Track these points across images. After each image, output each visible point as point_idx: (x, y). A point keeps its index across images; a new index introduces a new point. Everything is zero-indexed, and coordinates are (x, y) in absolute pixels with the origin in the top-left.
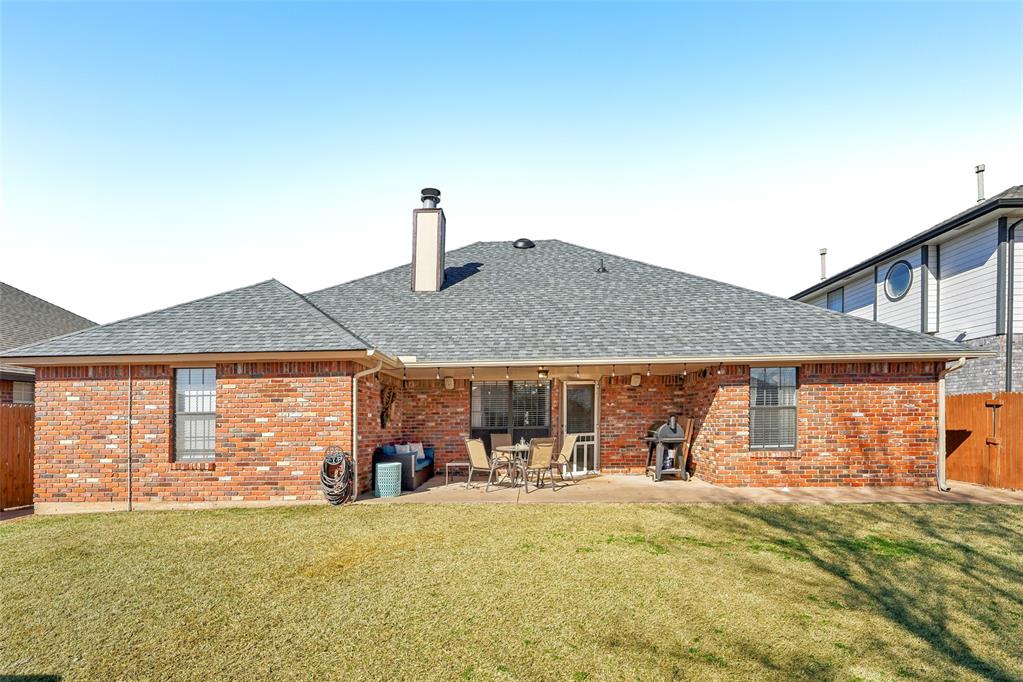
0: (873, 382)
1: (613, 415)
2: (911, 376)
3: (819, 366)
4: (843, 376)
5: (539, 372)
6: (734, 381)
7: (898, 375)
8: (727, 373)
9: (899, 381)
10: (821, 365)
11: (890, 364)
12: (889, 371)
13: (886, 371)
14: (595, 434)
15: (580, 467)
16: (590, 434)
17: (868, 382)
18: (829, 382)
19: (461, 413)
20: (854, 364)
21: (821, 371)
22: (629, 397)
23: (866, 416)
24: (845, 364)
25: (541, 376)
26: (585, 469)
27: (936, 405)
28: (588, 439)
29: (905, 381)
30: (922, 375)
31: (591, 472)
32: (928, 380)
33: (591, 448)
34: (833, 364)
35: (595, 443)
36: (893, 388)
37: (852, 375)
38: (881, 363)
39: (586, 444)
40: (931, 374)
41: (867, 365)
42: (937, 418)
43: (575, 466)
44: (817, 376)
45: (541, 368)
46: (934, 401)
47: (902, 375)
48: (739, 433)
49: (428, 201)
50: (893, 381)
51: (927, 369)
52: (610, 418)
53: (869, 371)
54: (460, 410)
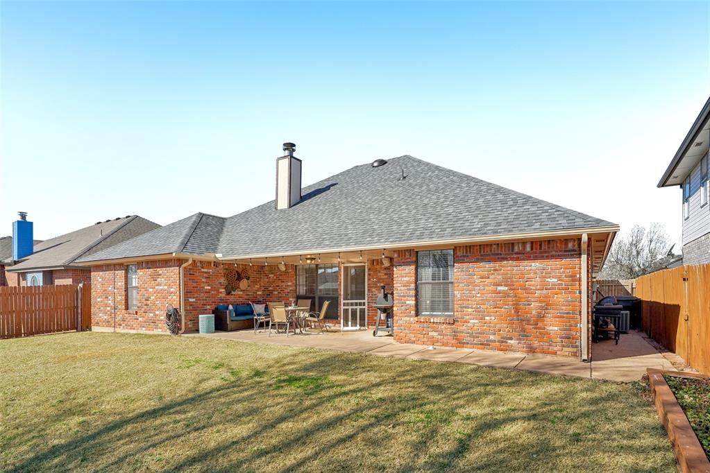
0: (518, 259)
1: (376, 287)
2: (554, 253)
3: (469, 248)
4: (489, 255)
5: (307, 259)
6: (403, 262)
7: (540, 253)
8: (399, 256)
9: (542, 258)
10: (470, 246)
11: (532, 243)
12: (532, 249)
13: (528, 248)
14: (366, 301)
15: (354, 324)
16: (362, 301)
17: (512, 259)
18: (477, 261)
19: (290, 286)
20: (499, 244)
21: (470, 251)
22: (386, 274)
23: (510, 290)
24: (491, 245)
25: (309, 261)
26: (358, 325)
27: (580, 280)
28: (360, 304)
29: (548, 258)
30: (565, 251)
31: (363, 328)
32: (572, 256)
33: (362, 311)
34: (480, 245)
35: (366, 307)
36: (536, 265)
37: (497, 254)
38: (523, 242)
39: (358, 308)
40: (575, 251)
41: (511, 244)
42: (580, 293)
43: (350, 323)
44: (468, 256)
45: (309, 256)
46: (578, 276)
47: (545, 252)
48: (408, 302)
49: (287, 151)
50: (536, 258)
51: (570, 245)
52: (374, 290)
53: (513, 251)
54: (290, 284)
